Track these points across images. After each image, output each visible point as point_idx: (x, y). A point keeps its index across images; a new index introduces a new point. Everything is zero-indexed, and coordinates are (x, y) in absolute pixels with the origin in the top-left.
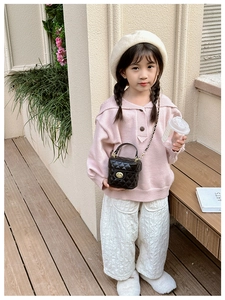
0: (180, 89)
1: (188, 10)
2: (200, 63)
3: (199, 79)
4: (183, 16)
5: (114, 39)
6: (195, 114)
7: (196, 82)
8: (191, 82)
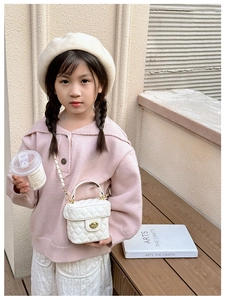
0: (120, 105)
1: (129, 14)
2: (143, 77)
3: (143, 95)
4: (124, 20)
5: (38, 47)
6: (138, 135)
7: (139, 98)
8: (133, 98)
